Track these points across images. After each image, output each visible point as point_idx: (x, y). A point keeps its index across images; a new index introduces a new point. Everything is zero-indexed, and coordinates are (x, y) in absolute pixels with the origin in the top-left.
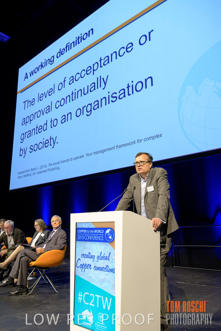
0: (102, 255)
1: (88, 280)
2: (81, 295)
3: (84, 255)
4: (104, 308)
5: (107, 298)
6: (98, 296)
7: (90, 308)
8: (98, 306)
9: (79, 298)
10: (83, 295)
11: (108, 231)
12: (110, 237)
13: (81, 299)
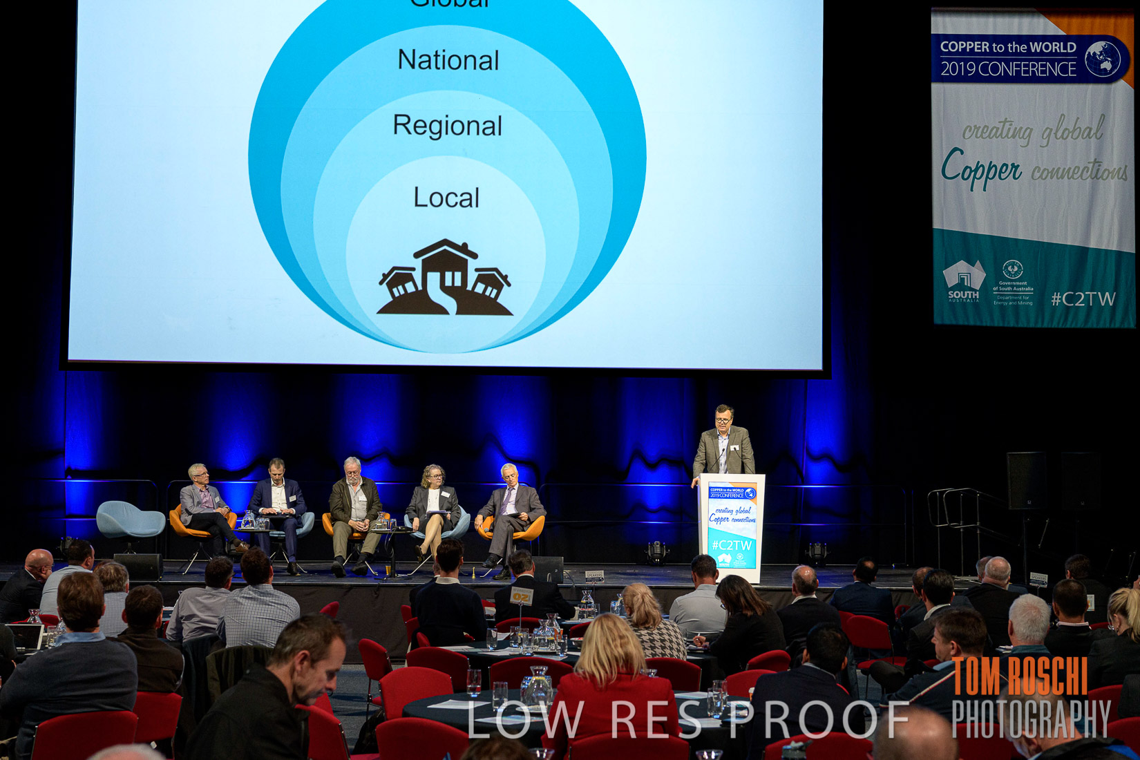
0: (742, 509)
1: (725, 530)
2: (717, 544)
3: (719, 511)
4: (744, 548)
5: (746, 542)
6: (737, 542)
7: (727, 552)
8: (737, 549)
9: (714, 546)
10: (719, 543)
11: (748, 490)
12: (751, 495)
13: (717, 546)
